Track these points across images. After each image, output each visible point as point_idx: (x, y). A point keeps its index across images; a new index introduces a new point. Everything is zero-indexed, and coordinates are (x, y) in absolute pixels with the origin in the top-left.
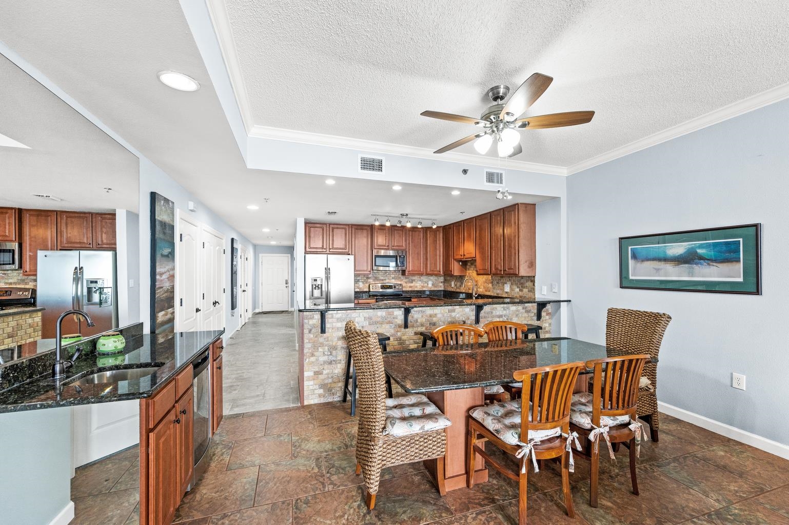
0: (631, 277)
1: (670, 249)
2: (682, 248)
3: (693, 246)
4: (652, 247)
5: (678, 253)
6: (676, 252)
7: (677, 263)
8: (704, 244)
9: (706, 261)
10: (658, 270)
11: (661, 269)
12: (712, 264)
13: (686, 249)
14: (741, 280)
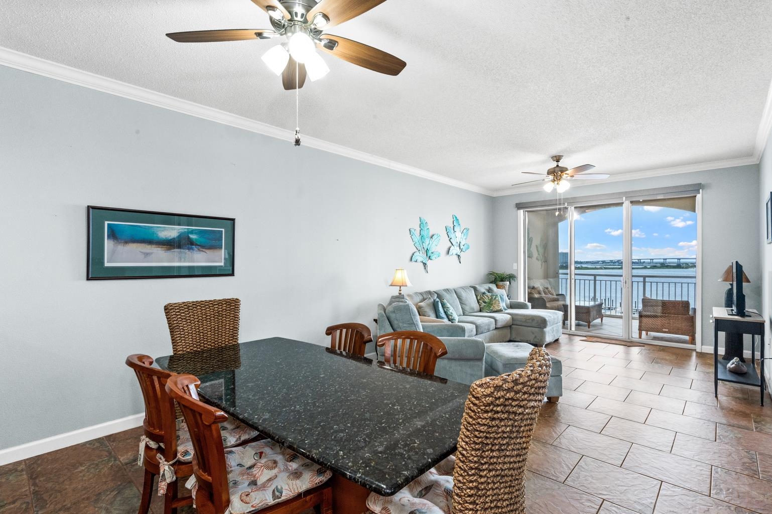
0: (107, 264)
1: (163, 231)
2: (176, 231)
3: (186, 230)
4: (139, 226)
5: (170, 236)
6: (169, 235)
7: (169, 247)
8: (196, 230)
9: (197, 247)
10: (147, 254)
11: (152, 253)
12: (201, 250)
13: (178, 233)
14: (222, 264)
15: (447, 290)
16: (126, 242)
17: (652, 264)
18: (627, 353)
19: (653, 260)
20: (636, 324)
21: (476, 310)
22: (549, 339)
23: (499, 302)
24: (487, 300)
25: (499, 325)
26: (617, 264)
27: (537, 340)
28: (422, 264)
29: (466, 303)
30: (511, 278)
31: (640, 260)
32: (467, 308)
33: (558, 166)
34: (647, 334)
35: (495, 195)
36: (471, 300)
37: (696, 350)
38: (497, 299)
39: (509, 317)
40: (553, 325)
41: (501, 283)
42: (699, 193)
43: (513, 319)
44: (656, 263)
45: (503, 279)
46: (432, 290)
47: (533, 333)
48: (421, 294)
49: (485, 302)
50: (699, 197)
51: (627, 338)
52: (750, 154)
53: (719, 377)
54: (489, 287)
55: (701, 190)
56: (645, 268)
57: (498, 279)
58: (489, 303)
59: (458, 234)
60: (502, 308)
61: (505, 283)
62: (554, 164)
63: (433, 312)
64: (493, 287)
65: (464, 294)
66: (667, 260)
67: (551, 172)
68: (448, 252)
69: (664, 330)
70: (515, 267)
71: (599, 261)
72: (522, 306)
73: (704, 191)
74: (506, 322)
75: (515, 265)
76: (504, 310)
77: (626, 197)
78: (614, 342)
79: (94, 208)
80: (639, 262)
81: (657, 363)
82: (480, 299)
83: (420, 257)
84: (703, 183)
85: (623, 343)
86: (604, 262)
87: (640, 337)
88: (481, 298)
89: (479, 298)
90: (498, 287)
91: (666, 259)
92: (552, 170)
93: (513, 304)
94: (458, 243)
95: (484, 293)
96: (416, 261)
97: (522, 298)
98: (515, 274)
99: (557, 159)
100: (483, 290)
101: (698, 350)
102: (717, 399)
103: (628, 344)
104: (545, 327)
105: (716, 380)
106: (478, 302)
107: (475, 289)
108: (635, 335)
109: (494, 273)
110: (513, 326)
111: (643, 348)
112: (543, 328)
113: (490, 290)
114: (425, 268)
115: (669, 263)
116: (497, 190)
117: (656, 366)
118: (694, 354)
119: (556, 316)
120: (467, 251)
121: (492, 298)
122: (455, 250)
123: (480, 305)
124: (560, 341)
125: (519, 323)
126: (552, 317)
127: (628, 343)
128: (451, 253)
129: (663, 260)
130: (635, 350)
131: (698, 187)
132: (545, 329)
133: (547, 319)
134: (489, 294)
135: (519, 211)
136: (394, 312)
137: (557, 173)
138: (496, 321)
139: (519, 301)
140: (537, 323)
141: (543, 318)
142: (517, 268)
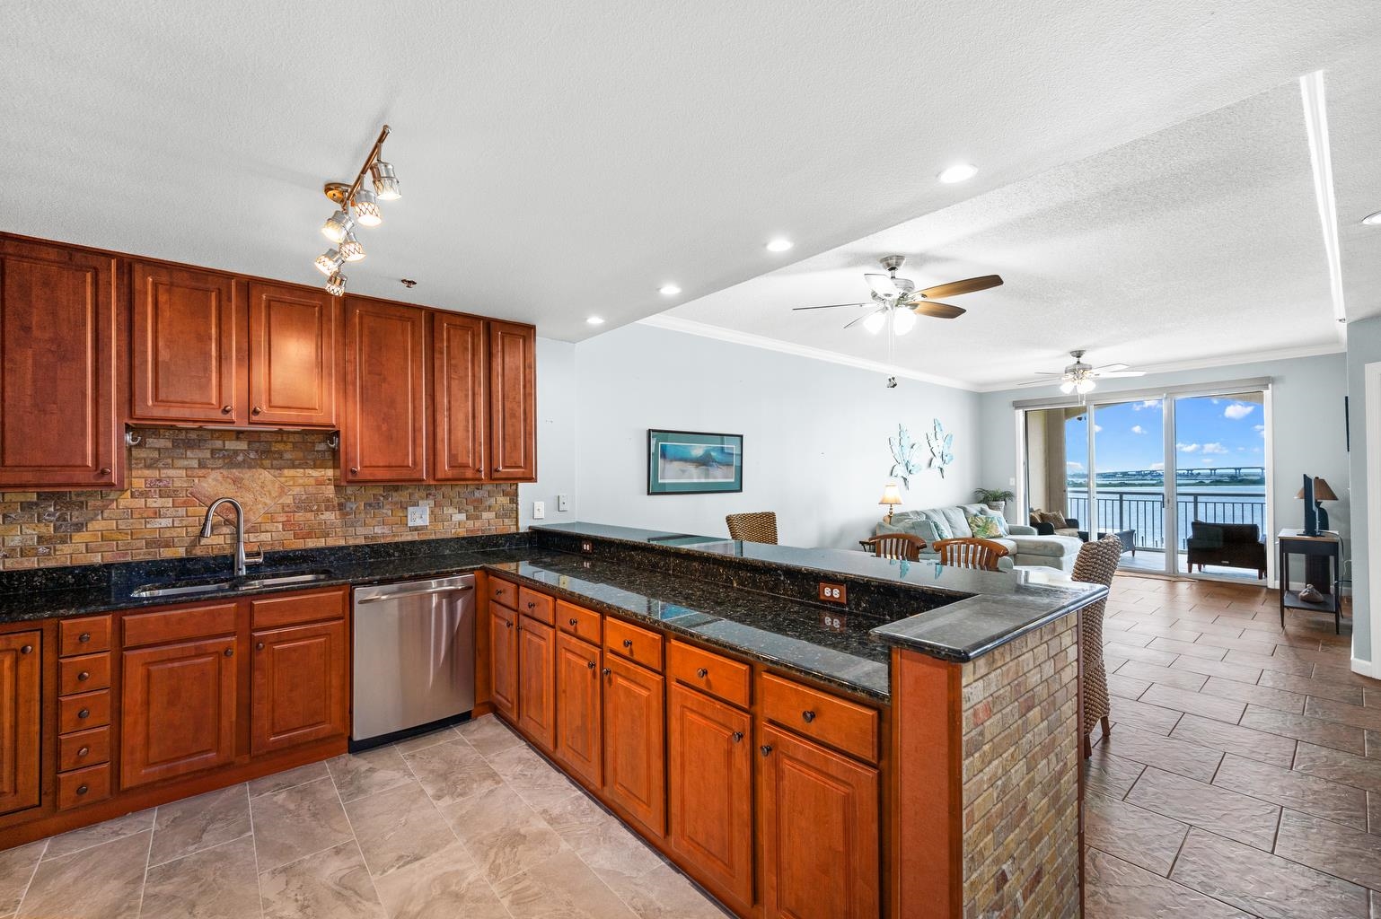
0: (659, 482)
1: (694, 449)
2: (702, 449)
3: (709, 448)
4: (680, 446)
5: (699, 454)
7: (698, 464)
8: (716, 447)
9: (716, 463)
10: (684, 472)
11: (687, 471)
12: (719, 466)
13: (704, 450)
14: (733, 480)
15: (934, 511)
16: (671, 461)
17: (1213, 478)
18: (1172, 588)
19: (1215, 470)
23: (996, 525)
24: (980, 524)
26: (1149, 477)
28: (903, 479)
29: (956, 526)
30: (1007, 496)
31: (1192, 470)
33: (1078, 362)
34: (1200, 569)
35: (983, 390)
36: (962, 523)
37: (1266, 586)
38: (993, 522)
39: (1013, 543)
41: (994, 503)
42: (1268, 388)
43: (1018, 546)
44: (1222, 476)
45: (996, 498)
46: (918, 510)
49: (978, 526)
50: (1267, 393)
51: (1172, 573)
53: (1285, 604)
54: (980, 508)
55: (1270, 386)
56: (1201, 483)
57: (989, 498)
58: (984, 527)
59: (940, 442)
60: (1002, 534)
61: (1000, 502)
62: (1076, 360)
64: (985, 507)
65: (952, 515)
66: (1242, 471)
67: (1071, 369)
68: (930, 465)
70: (1012, 483)
71: (1116, 473)
72: (1025, 532)
73: (1275, 386)
75: (1012, 480)
76: (1004, 536)
77: (1167, 394)
78: (1154, 578)
79: (654, 431)
80: (1190, 475)
81: (1212, 597)
82: (971, 523)
83: (900, 470)
84: (1272, 375)
85: (1166, 578)
86: (1125, 474)
87: (1190, 571)
88: (973, 521)
89: (970, 521)
90: (990, 507)
91: (1240, 469)
93: (1014, 529)
94: (941, 453)
95: (976, 515)
96: (897, 477)
97: (1022, 521)
98: (1012, 491)
99: (1079, 354)
100: (973, 512)
101: (1270, 587)
102: (1283, 627)
103: (1174, 580)
104: (1062, 555)
105: (1282, 607)
106: (970, 526)
107: (964, 509)
108: (1183, 568)
109: (983, 491)
110: (1018, 554)
111: (1193, 584)
112: (1059, 557)
113: (982, 512)
114: (907, 485)
115: (1245, 475)
116: (986, 384)
117: (1211, 600)
118: (1265, 590)
119: (1074, 543)
120: (951, 463)
121: (986, 521)
122: (937, 462)
123: (973, 530)
125: (1026, 551)
126: (1070, 544)
128: (933, 465)
129: (1233, 471)
130: (1183, 587)
131: (1266, 381)
132: (1061, 558)
133: (1064, 545)
134: (982, 517)
135: (1017, 411)
136: (913, 528)
137: (1078, 370)
139: (1018, 525)
140: (1052, 550)
141: (1058, 544)
142: (1014, 484)
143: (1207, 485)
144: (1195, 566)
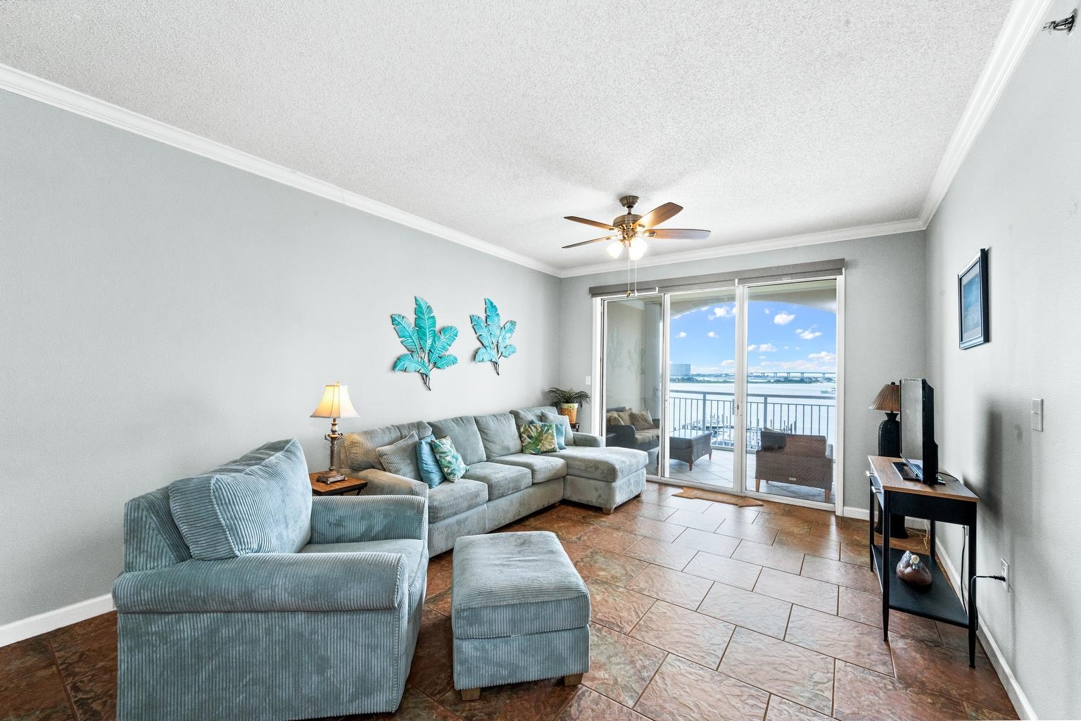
15: (462, 420)
18: (739, 521)
20: (751, 461)
21: (513, 450)
22: (620, 498)
23: (553, 436)
24: (534, 434)
25: (539, 478)
27: (602, 502)
28: (418, 376)
29: (496, 439)
30: (582, 397)
32: (496, 448)
33: (629, 213)
35: (562, 275)
36: (508, 434)
37: (835, 512)
38: (550, 431)
39: (562, 461)
40: (628, 475)
41: (566, 406)
42: (841, 274)
43: (568, 466)
45: (568, 400)
47: (596, 490)
48: (399, 428)
49: (530, 437)
50: (841, 279)
51: (739, 491)
52: (914, 214)
53: (891, 604)
54: (542, 413)
55: (843, 269)
56: (769, 382)
57: (561, 399)
58: (537, 439)
59: (495, 329)
60: (557, 446)
61: (571, 405)
63: (409, 461)
64: (551, 411)
65: (492, 425)
67: (619, 223)
68: (474, 357)
69: (790, 479)
72: (591, 442)
73: (848, 269)
74: (554, 471)
75: (588, 378)
76: (558, 450)
77: (739, 280)
78: (720, 497)
82: (523, 433)
83: (414, 363)
84: (847, 258)
85: (733, 500)
87: (758, 490)
88: (526, 430)
89: (522, 430)
90: (559, 411)
92: (620, 220)
93: (578, 438)
94: (495, 343)
95: (532, 422)
96: (405, 371)
97: (596, 428)
98: (587, 392)
99: (630, 202)
100: (531, 417)
101: (839, 513)
102: (888, 645)
103: (740, 502)
104: (614, 480)
106: (520, 437)
107: (516, 414)
108: (751, 483)
109: (558, 390)
110: (568, 477)
111: (760, 509)
112: (611, 482)
113: (542, 418)
114: (425, 383)
116: (563, 267)
118: (833, 519)
119: (634, 461)
120: (512, 356)
121: (542, 430)
122: (488, 354)
123: (522, 442)
124: (644, 497)
125: (577, 472)
126: (628, 463)
127: (740, 500)
128: (479, 357)
130: (751, 513)
131: (840, 265)
132: (614, 484)
133: (617, 467)
134: (539, 424)
135: (594, 299)
137: (627, 225)
138: (533, 472)
139: (588, 434)
140: (603, 473)
141: (611, 464)
142: (589, 383)
143: (773, 383)
144: (763, 483)
